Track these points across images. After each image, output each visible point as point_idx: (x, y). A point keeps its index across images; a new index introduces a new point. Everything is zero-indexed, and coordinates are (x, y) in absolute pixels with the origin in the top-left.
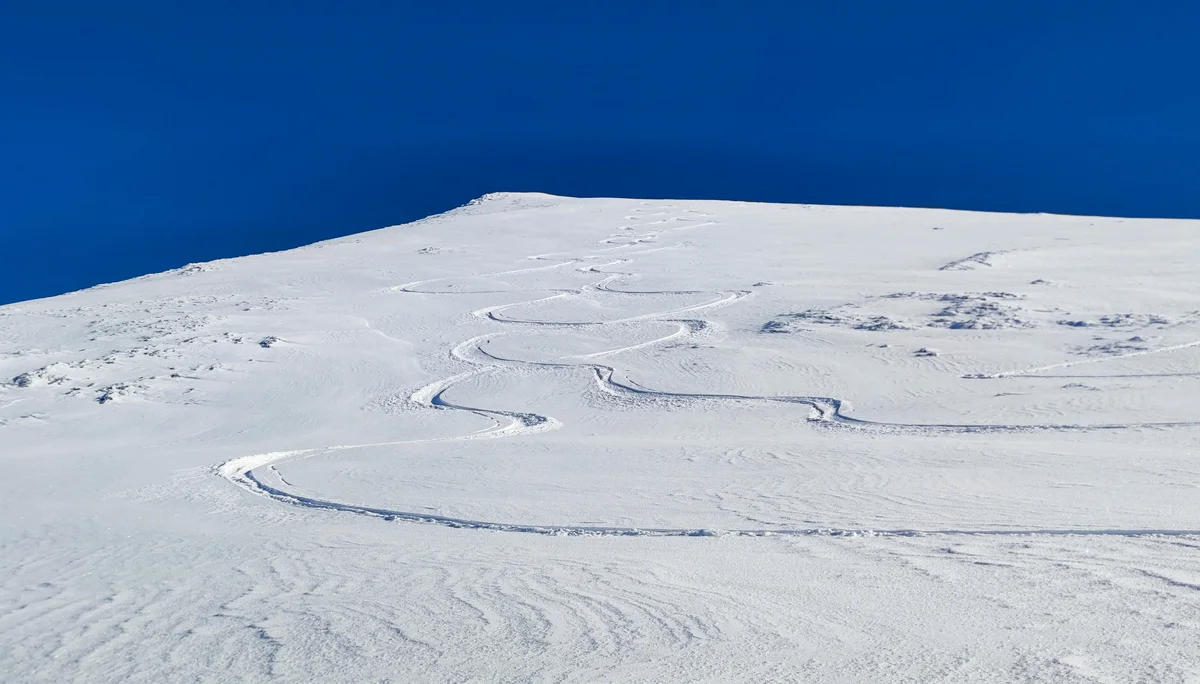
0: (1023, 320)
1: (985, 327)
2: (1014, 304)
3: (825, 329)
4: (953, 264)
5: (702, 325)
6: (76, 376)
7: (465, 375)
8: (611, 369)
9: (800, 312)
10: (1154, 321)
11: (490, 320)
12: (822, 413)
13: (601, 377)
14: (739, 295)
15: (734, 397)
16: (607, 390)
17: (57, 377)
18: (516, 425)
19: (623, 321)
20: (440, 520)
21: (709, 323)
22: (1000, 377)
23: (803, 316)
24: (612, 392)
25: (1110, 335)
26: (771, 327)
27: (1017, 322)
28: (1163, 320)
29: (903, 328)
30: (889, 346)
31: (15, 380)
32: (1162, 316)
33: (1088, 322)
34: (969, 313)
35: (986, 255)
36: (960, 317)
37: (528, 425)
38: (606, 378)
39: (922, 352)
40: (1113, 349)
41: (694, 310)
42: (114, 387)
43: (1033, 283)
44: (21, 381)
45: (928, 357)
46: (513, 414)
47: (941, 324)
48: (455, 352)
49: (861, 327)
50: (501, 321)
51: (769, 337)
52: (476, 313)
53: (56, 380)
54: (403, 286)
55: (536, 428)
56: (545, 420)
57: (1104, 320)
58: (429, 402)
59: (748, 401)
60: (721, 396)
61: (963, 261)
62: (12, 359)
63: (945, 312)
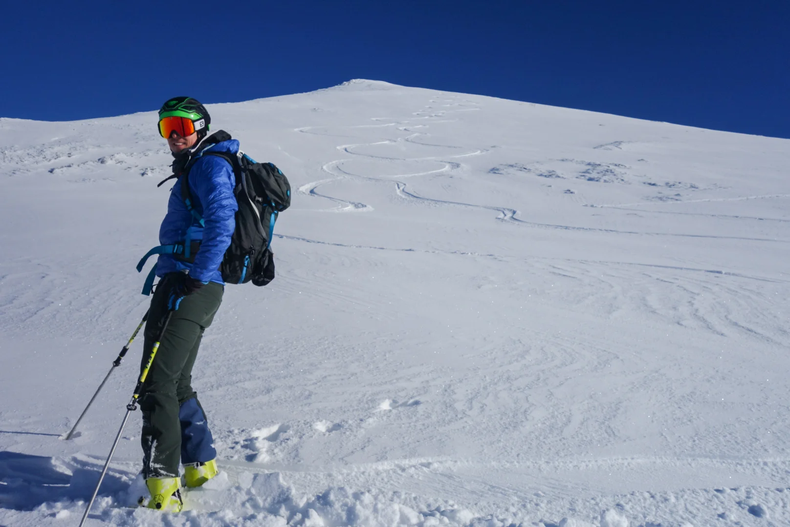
0: (626, 180)
1: (605, 181)
2: (623, 170)
3: (522, 174)
4: (601, 146)
5: (458, 166)
6: (130, 161)
7: (328, 180)
8: (405, 184)
9: (511, 164)
10: (692, 187)
11: (345, 152)
12: (505, 215)
13: (399, 188)
14: (482, 151)
15: (465, 204)
16: (400, 195)
17: (120, 160)
18: (350, 208)
19: (417, 159)
20: (303, 239)
21: (462, 165)
22: (602, 207)
23: (512, 166)
24: (404, 197)
25: (667, 192)
26: (494, 170)
27: (622, 180)
28: (697, 186)
29: (563, 178)
30: (553, 186)
31: (99, 160)
32: (697, 185)
33: (659, 184)
34: (598, 173)
35: (620, 143)
36: (594, 175)
37: (357, 208)
38: (401, 188)
39: (569, 191)
40: (665, 199)
41: (457, 157)
42: (149, 169)
43: (639, 160)
44: (101, 160)
45: (571, 194)
46: (350, 202)
47: (583, 177)
48: (324, 167)
49: (541, 175)
50: (351, 153)
51: (492, 175)
52: (338, 148)
53: (119, 162)
54: (301, 129)
55: (360, 210)
56: (365, 206)
57: (667, 184)
58: (308, 192)
59: (470, 207)
60: (458, 203)
61: (606, 145)
62: (96, 149)
63: (587, 172)
